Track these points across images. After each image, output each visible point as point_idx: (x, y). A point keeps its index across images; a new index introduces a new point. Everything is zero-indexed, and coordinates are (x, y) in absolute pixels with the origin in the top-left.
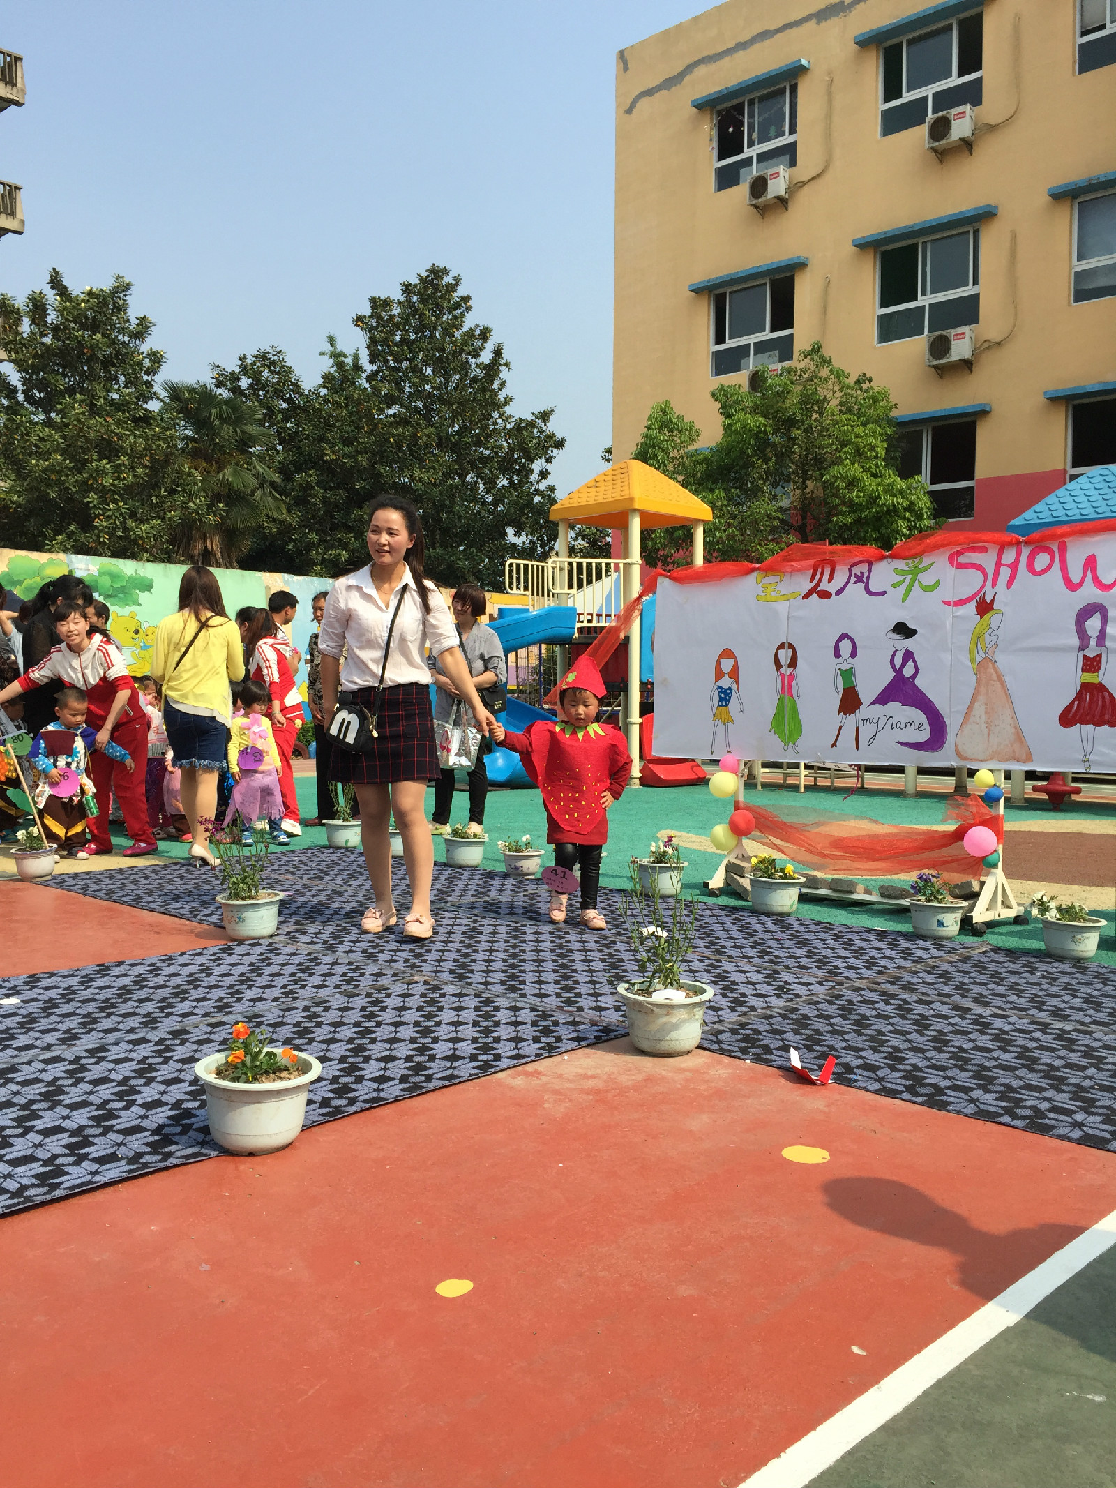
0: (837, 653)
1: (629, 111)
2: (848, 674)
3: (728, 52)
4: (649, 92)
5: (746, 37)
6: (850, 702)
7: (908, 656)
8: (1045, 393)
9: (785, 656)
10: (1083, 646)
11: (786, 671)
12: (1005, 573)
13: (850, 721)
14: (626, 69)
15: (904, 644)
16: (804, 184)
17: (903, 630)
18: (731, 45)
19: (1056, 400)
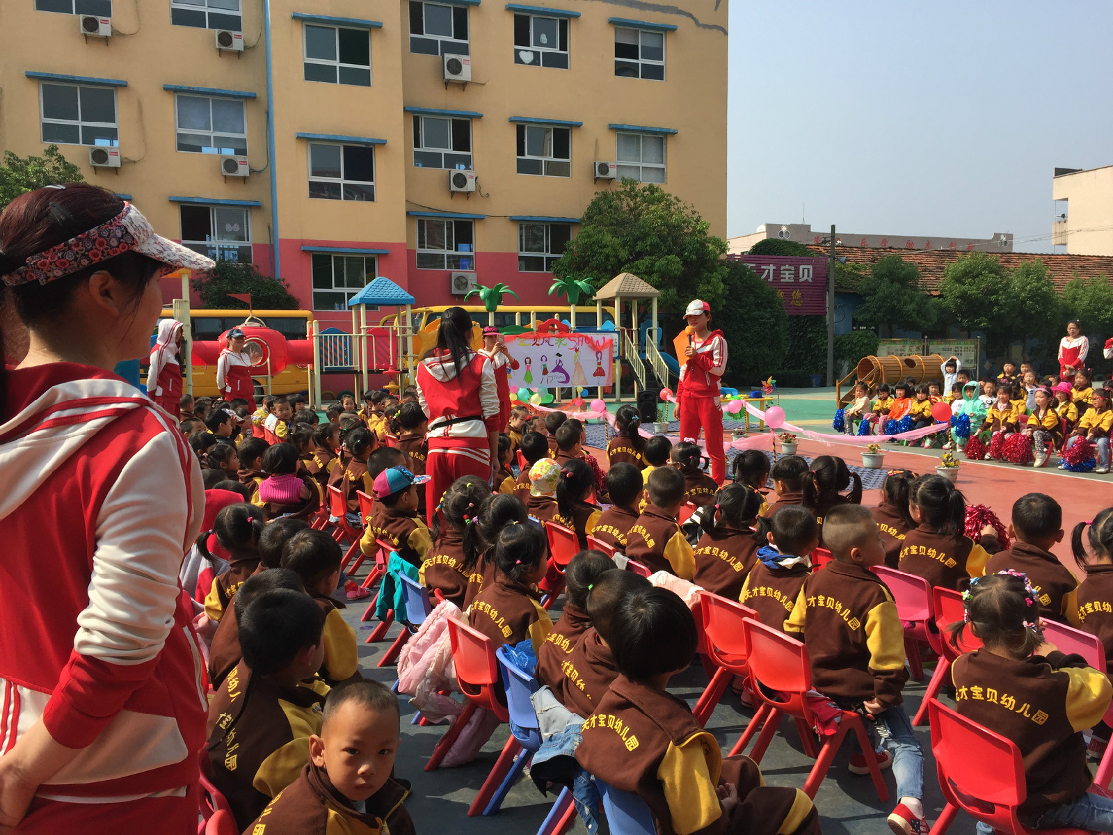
0: (542, 360)
2: (544, 365)
6: (545, 372)
7: (560, 361)
8: (170, 197)
9: (528, 361)
10: (598, 359)
11: (528, 364)
12: (580, 342)
13: (545, 377)
15: (558, 358)
17: (558, 355)
19: (173, 202)
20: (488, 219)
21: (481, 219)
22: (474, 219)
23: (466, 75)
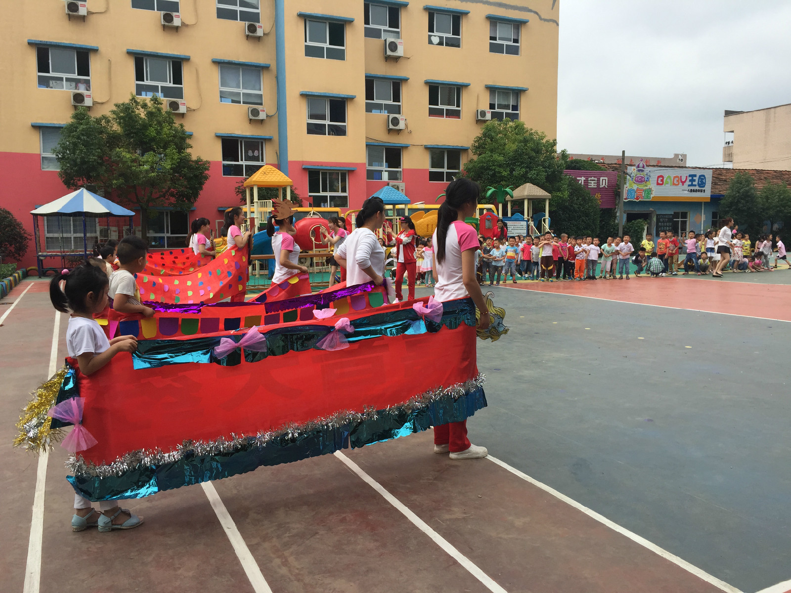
8: (215, 133)
19: (218, 136)
20: (411, 148)
23: (400, 52)
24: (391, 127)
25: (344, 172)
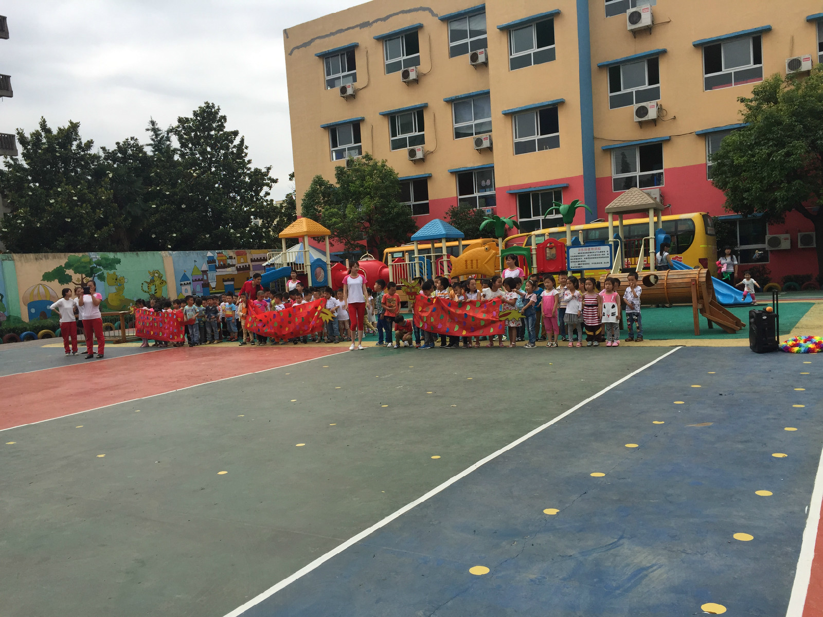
1: (290, 54)
3: (327, 36)
4: (298, 48)
5: (334, 31)
8: (449, 170)
14: (288, 37)
16: (361, 89)
18: (329, 33)
19: (452, 173)
20: (673, 139)
21: (668, 140)
22: (663, 141)
23: (646, 20)
24: (638, 119)
25: (559, 189)
